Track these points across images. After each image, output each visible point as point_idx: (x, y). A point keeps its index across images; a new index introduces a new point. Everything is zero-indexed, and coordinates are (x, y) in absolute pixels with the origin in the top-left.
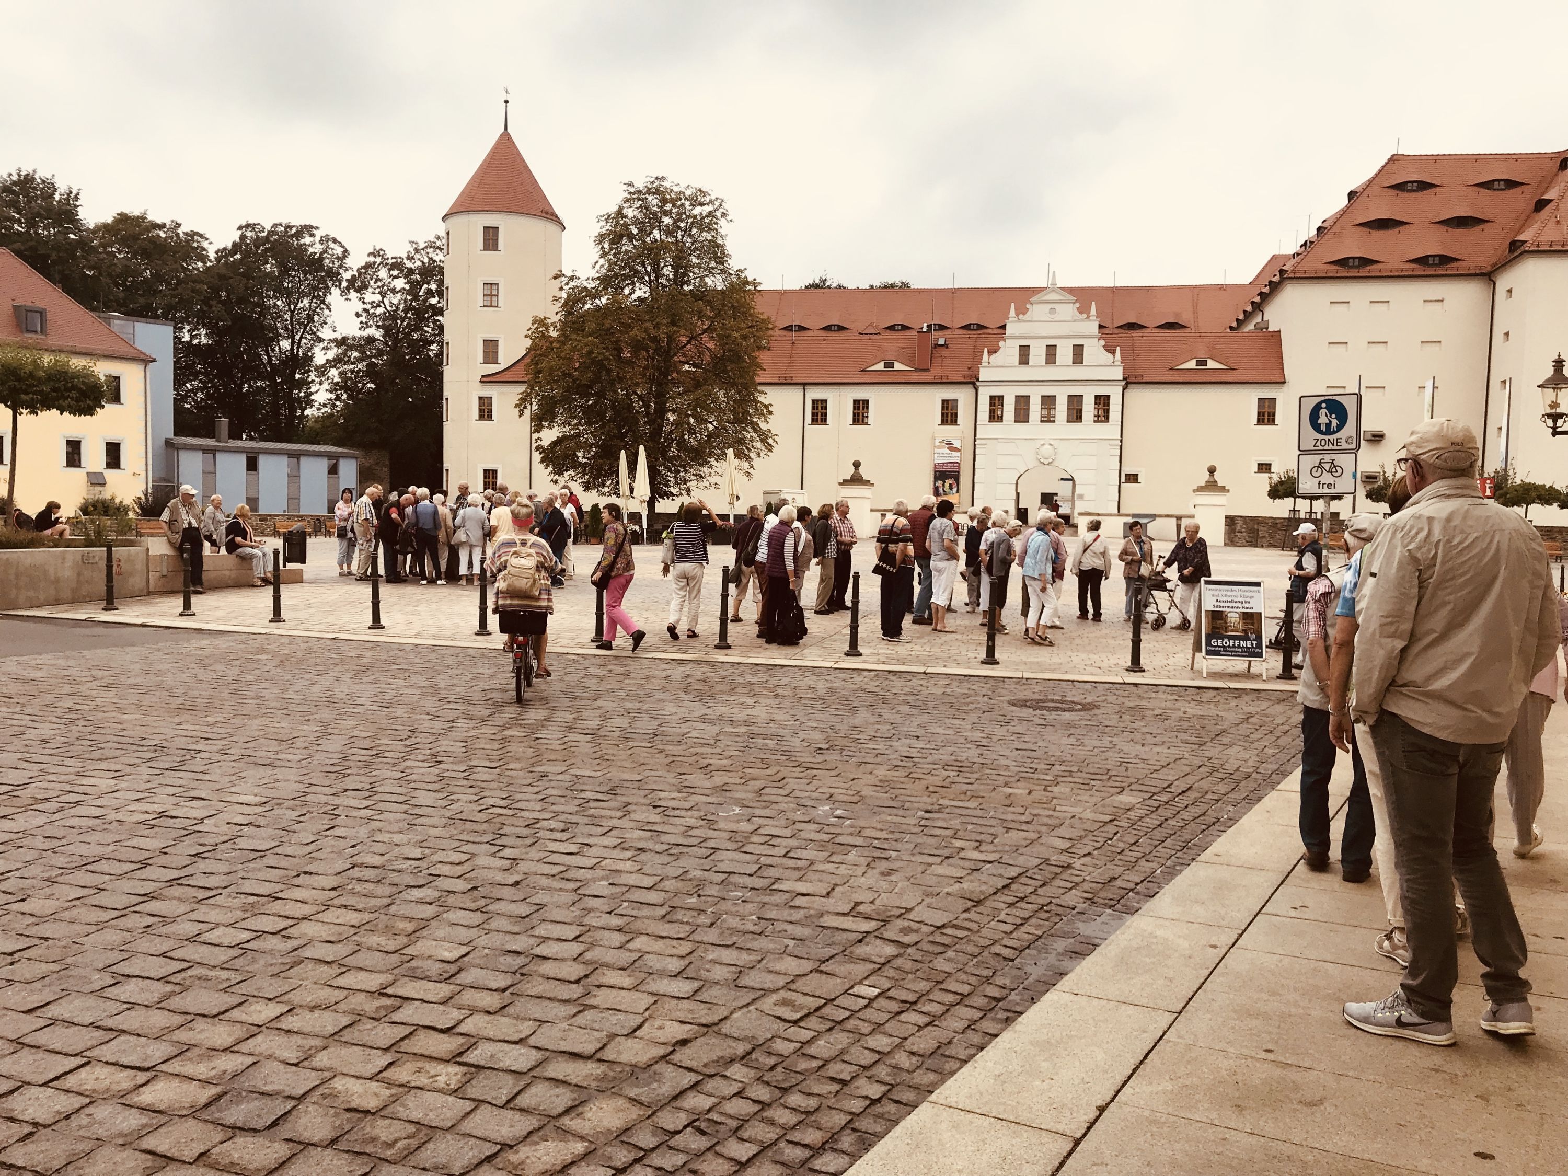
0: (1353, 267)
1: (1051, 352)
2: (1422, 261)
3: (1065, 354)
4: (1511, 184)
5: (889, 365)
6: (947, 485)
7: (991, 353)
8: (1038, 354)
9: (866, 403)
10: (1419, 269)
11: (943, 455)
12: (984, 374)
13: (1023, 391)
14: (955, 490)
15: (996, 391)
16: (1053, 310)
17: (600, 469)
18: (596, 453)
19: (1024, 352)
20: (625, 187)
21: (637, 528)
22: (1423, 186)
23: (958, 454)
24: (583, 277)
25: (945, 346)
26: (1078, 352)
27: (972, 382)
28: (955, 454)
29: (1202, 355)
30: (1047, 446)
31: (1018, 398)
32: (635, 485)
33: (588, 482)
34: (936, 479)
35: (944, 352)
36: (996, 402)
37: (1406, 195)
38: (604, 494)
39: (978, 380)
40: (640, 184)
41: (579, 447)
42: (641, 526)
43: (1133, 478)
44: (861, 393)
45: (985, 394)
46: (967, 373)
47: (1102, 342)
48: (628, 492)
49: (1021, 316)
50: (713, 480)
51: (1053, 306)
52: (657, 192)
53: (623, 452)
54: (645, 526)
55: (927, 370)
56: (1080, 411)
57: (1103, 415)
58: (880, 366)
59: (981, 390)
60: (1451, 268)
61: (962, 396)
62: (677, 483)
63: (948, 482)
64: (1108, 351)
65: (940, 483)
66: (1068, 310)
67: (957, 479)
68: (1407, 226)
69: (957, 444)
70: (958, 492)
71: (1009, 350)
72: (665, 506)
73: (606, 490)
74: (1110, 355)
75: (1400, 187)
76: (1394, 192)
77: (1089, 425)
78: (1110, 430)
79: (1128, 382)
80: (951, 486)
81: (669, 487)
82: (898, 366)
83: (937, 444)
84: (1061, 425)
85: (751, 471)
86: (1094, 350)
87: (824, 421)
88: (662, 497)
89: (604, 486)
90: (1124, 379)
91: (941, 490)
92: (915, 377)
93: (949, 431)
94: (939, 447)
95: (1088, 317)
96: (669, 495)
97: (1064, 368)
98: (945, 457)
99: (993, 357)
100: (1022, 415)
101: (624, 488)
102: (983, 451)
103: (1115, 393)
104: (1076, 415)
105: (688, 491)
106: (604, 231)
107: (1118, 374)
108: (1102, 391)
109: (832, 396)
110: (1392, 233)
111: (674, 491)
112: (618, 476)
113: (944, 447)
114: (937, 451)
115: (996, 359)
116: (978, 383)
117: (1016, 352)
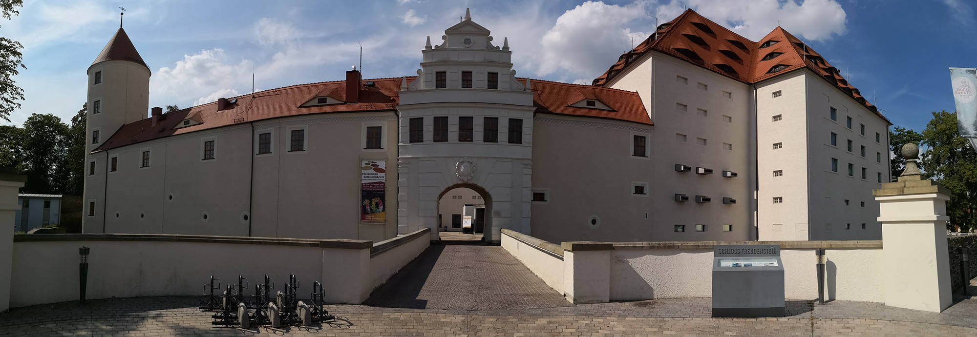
0: (689, 57)
1: (467, 79)
2: (721, 67)
3: (479, 79)
4: (743, 47)
5: (322, 100)
6: (374, 204)
8: (454, 79)
9: (302, 133)
10: (721, 71)
11: (369, 176)
12: (402, 102)
13: (441, 113)
14: (381, 208)
15: (416, 114)
16: (468, 41)
19: (441, 78)
22: (708, 30)
23: (383, 175)
25: (373, 86)
26: (493, 79)
27: (393, 108)
28: (380, 174)
29: (590, 98)
31: (436, 119)
34: (364, 198)
35: (371, 90)
36: (416, 124)
39: (398, 106)
43: (540, 197)
44: (297, 125)
45: (405, 117)
46: (390, 103)
51: (468, 37)
55: (355, 103)
56: (495, 132)
57: (516, 136)
58: (315, 102)
59: (401, 114)
60: (734, 76)
61: (384, 122)
63: (374, 201)
65: (367, 202)
66: (483, 42)
67: (383, 197)
68: (706, 46)
69: (382, 166)
70: (384, 210)
71: (426, 77)
74: (522, 84)
75: (698, 26)
76: (695, 27)
77: (503, 146)
78: (523, 151)
79: (539, 110)
80: (377, 206)
82: (329, 101)
83: (363, 165)
84: (478, 146)
86: (508, 78)
87: (268, 150)
90: (534, 107)
91: (368, 208)
92: (344, 108)
93: (374, 154)
94: (365, 168)
97: (479, 91)
99: (411, 84)
100: (441, 135)
103: (527, 118)
104: (491, 136)
107: (528, 101)
108: (516, 115)
109: (273, 129)
110: (701, 47)
113: (370, 168)
114: (363, 172)
115: (415, 85)
116: (399, 109)
117: (433, 77)
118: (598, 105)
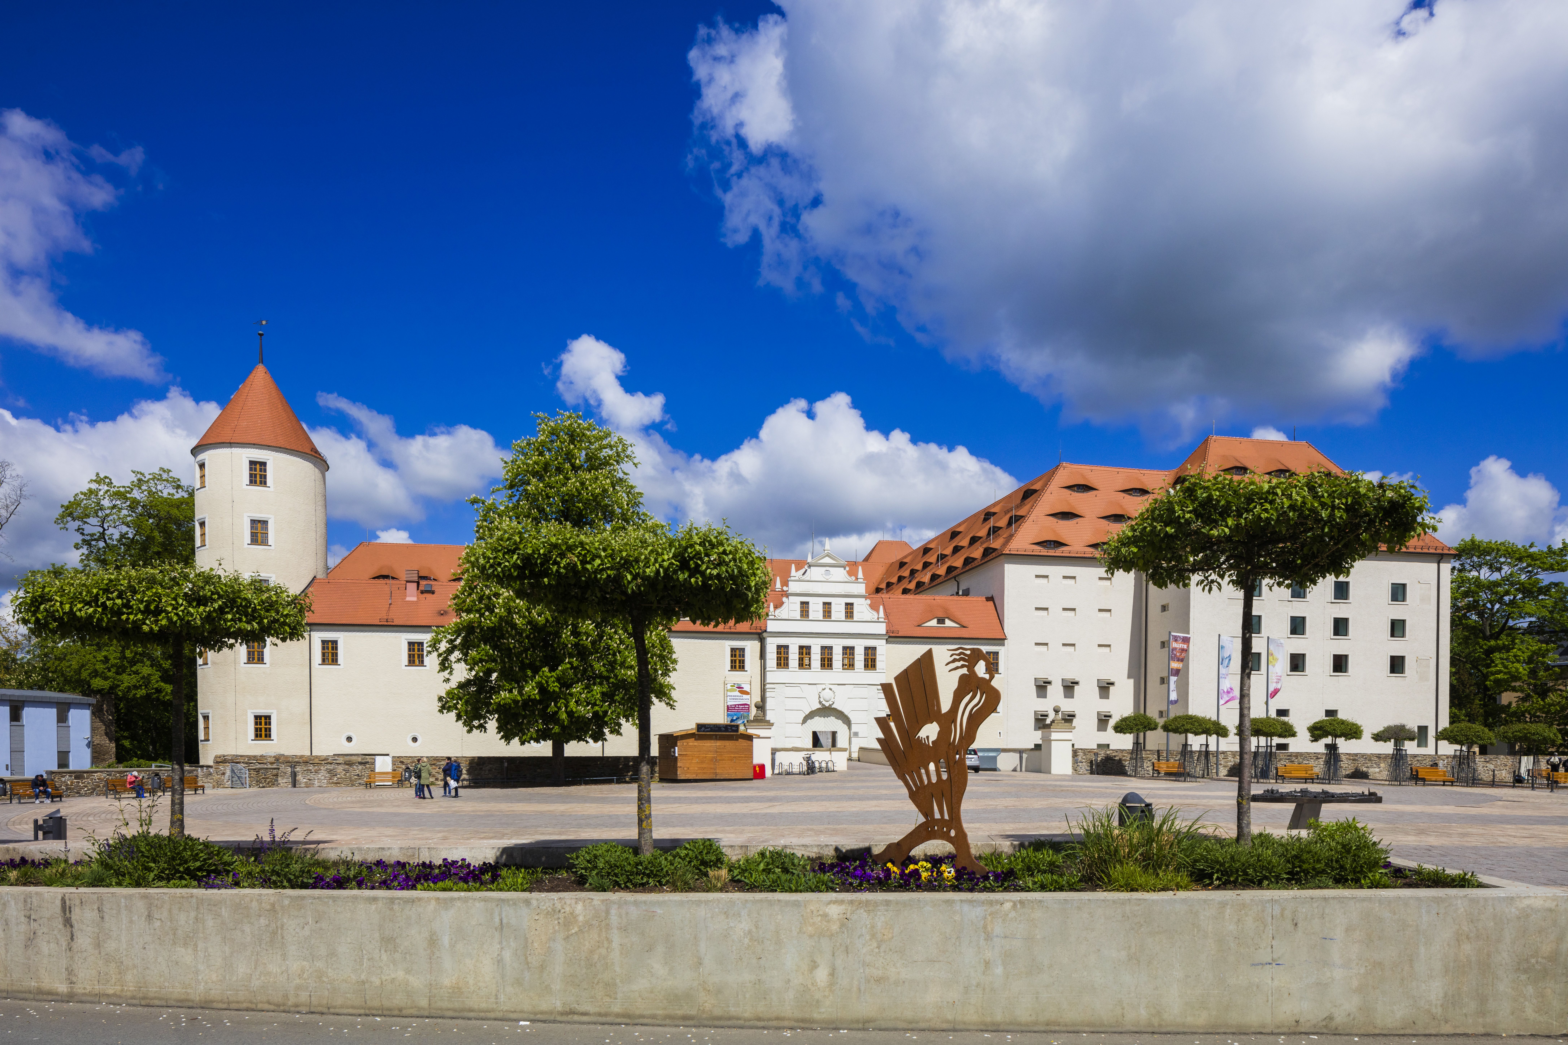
0: (1051, 549)
1: (827, 609)
2: (1095, 546)
3: (838, 610)
4: (1142, 492)
7: (776, 607)
8: (816, 608)
10: (1094, 553)
11: (734, 698)
12: (772, 626)
13: (805, 642)
15: (783, 641)
16: (829, 573)
19: (805, 608)
22: (1087, 489)
23: (748, 697)
26: (849, 608)
27: (760, 634)
28: (745, 696)
30: (827, 690)
31: (801, 648)
36: (782, 651)
37: (1075, 494)
39: (765, 632)
45: (772, 644)
46: (753, 625)
47: (869, 602)
49: (800, 577)
51: (828, 568)
57: (870, 664)
59: (768, 641)
61: (751, 647)
64: (874, 610)
66: (840, 574)
68: (1080, 518)
69: (746, 688)
71: (791, 607)
74: (875, 614)
75: (1071, 488)
76: (1068, 492)
77: (859, 673)
78: (875, 677)
83: (729, 687)
84: (838, 674)
86: (862, 608)
90: (887, 634)
93: (738, 677)
94: (731, 691)
95: (857, 579)
97: (837, 621)
98: (736, 700)
99: (778, 611)
100: (805, 663)
102: (771, 695)
103: (881, 646)
107: (881, 629)
108: (871, 643)
110: (1072, 523)
113: (735, 691)
114: (729, 694)
115: (782, 612)
116: (765, 635)
117: (798, 607)
118: (948, 623)
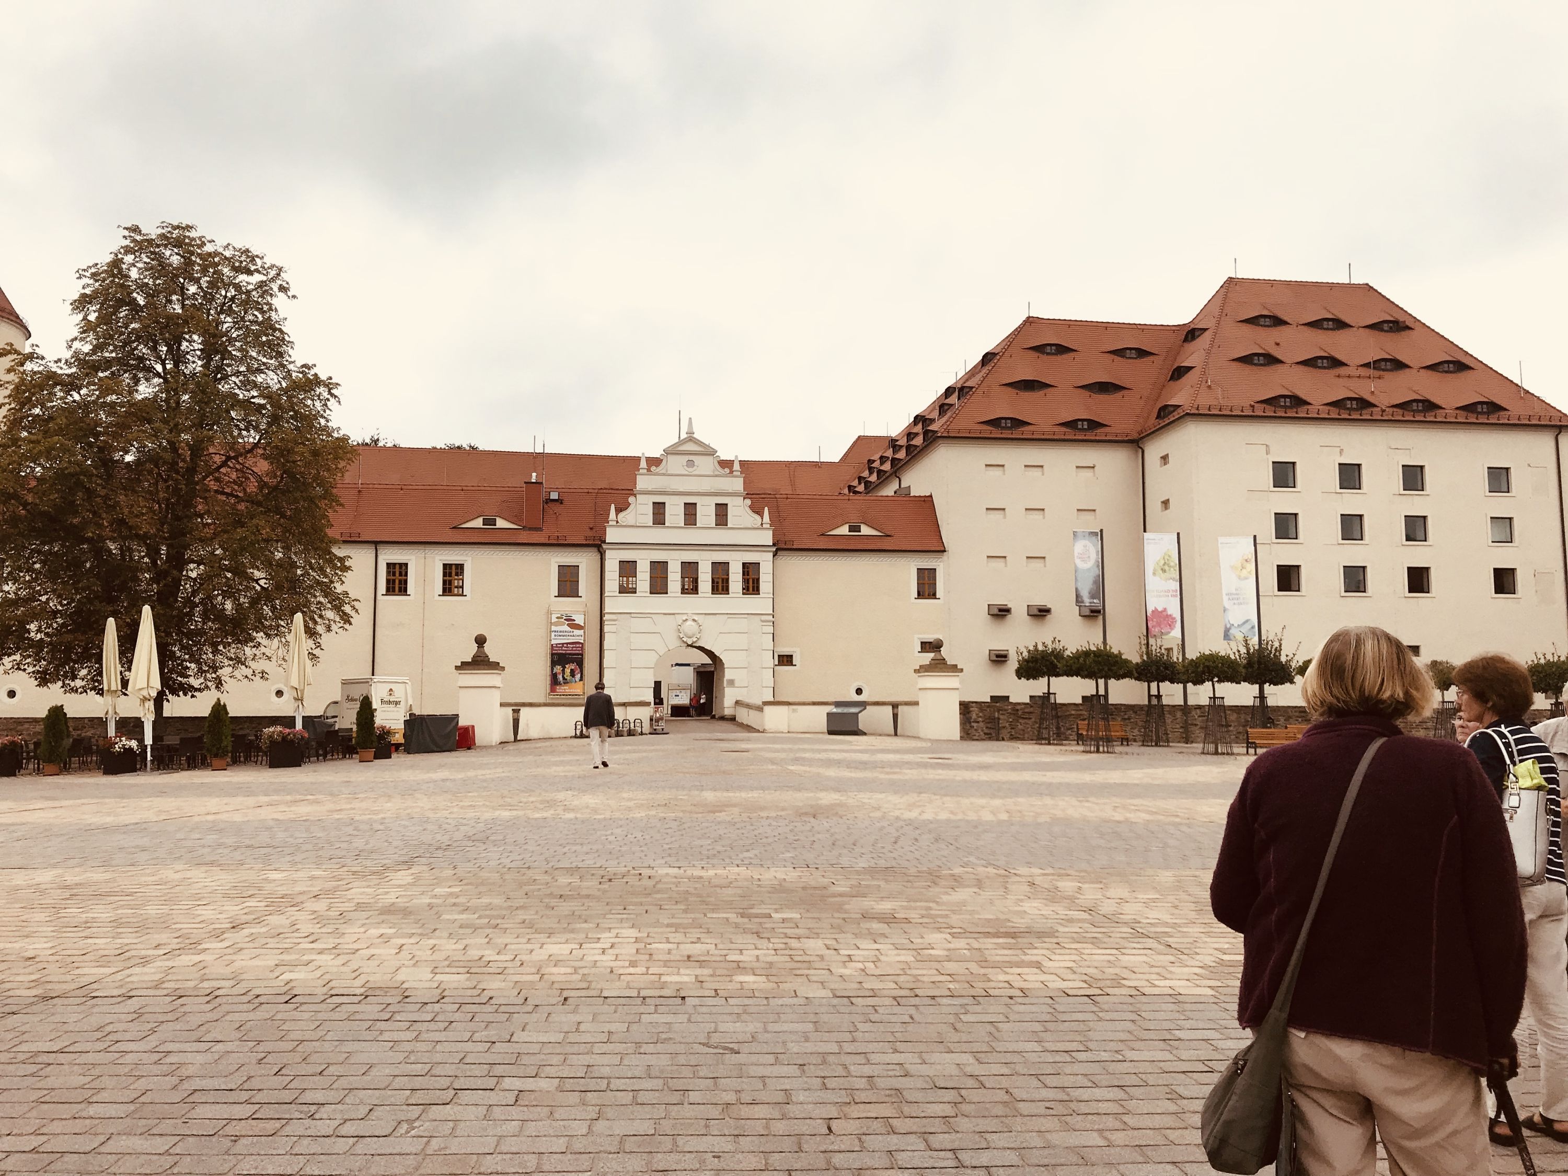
0: (1006, 428)
1: (690, 511)
2: (1071, 424)
3: (705, 513)
4: (1142, 353)
5: (489, 522)
6: (568, 671)
7: (619, 510)
8: (675, 512)
9: (460, 568)
10: (1070, 434)
11: (561, 634)
12: (612, 535)
13: (659, 556)
14: (578, 676)
15: (628, 555)
16: (690, 463)
17: (69, 649)
18: (63, 625)
19: (659, 511)
20: (126, 233)
21: (134, 744)
22: (1062, 349)
23: (581, 632)
24: (50, 356)
25: (559, 501)
26: (722, 513)
27: (598, 545)
28: (577, 632)
29: (855, 520)
30: (690, 623)
31: (653, 564)
32: (131, 676)
33: (45, 672)
34: (554, 664)
35: (557, 508)
36: (628, 569)
37: (1045, 357)
38: (74, 690)
39: (604, 542)
40: (152, 230)
41: (34, 617)
42: (141, 741)
43: (786, 660)
44: (453, 556)
45: (613, 559)
46: (590, 533)
47: (748, 502)
48: (116, 684)
49: (653, 468)
50: (257, 666)
51: (691, 458)
52: (178, 243)
53: (111, 622)
54: (148, 740)
55: (540, 529)
56: (727, 581)
57: (751, 585)
58: (478, 523)
59: (609, 554)
60: (1100, 433)
61: (584, 561)
62: (201, 671)
64: (757, 513)
65: (558, 669)
66: (709, 464)
67: (580, 663)
68: (1050, 389)
69: (579, 620)
70: (581, 679)
71: (641, 509)
72: (177, 706)
73: (78, 683)
74: (758, 517)
75: (1039, 349)
76: (1034, 354)
77: (735, 598)
78: (760, 604)
79: (781, 547)
80: (573, 673)
81: (188, 677)
82: (501, 523)
83: (554, 620)
84: (705, 599)
85: (317, 652)
86: (739, 510)
87: (403, 591)
88: (174, 692)
89: (74, 678)
90: (774, 545)
91: (560, 677)
92: (524, 537)
93: (567, 605)
94: (556, 624)
95: (732, 472)
96: (188, 689)
97: (706, 530)
98: (565, 636)
99: (621, 515)
100: (659, 585)
101: (111, 679)
102: (613, 628)
103: (765, 561)
104: (720, 586)
105: (219, 683)
106: (88, 291)
107: (767, 538)
108: (751, 557)
109: (412, 558)
110: (1038, 395)
111: (195, 682)
112: (99, 659)
113: (563, 624)
114: (554, 628)
115: (626, 517)
116: (604, 546)
117: (650, 510)
118: (865, 530)
